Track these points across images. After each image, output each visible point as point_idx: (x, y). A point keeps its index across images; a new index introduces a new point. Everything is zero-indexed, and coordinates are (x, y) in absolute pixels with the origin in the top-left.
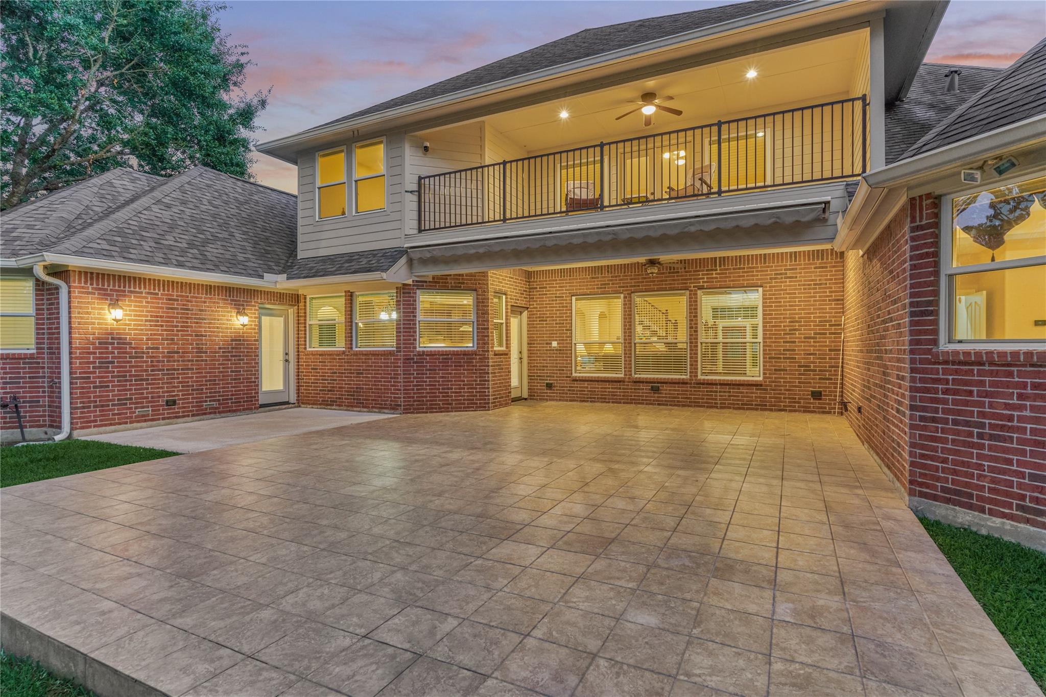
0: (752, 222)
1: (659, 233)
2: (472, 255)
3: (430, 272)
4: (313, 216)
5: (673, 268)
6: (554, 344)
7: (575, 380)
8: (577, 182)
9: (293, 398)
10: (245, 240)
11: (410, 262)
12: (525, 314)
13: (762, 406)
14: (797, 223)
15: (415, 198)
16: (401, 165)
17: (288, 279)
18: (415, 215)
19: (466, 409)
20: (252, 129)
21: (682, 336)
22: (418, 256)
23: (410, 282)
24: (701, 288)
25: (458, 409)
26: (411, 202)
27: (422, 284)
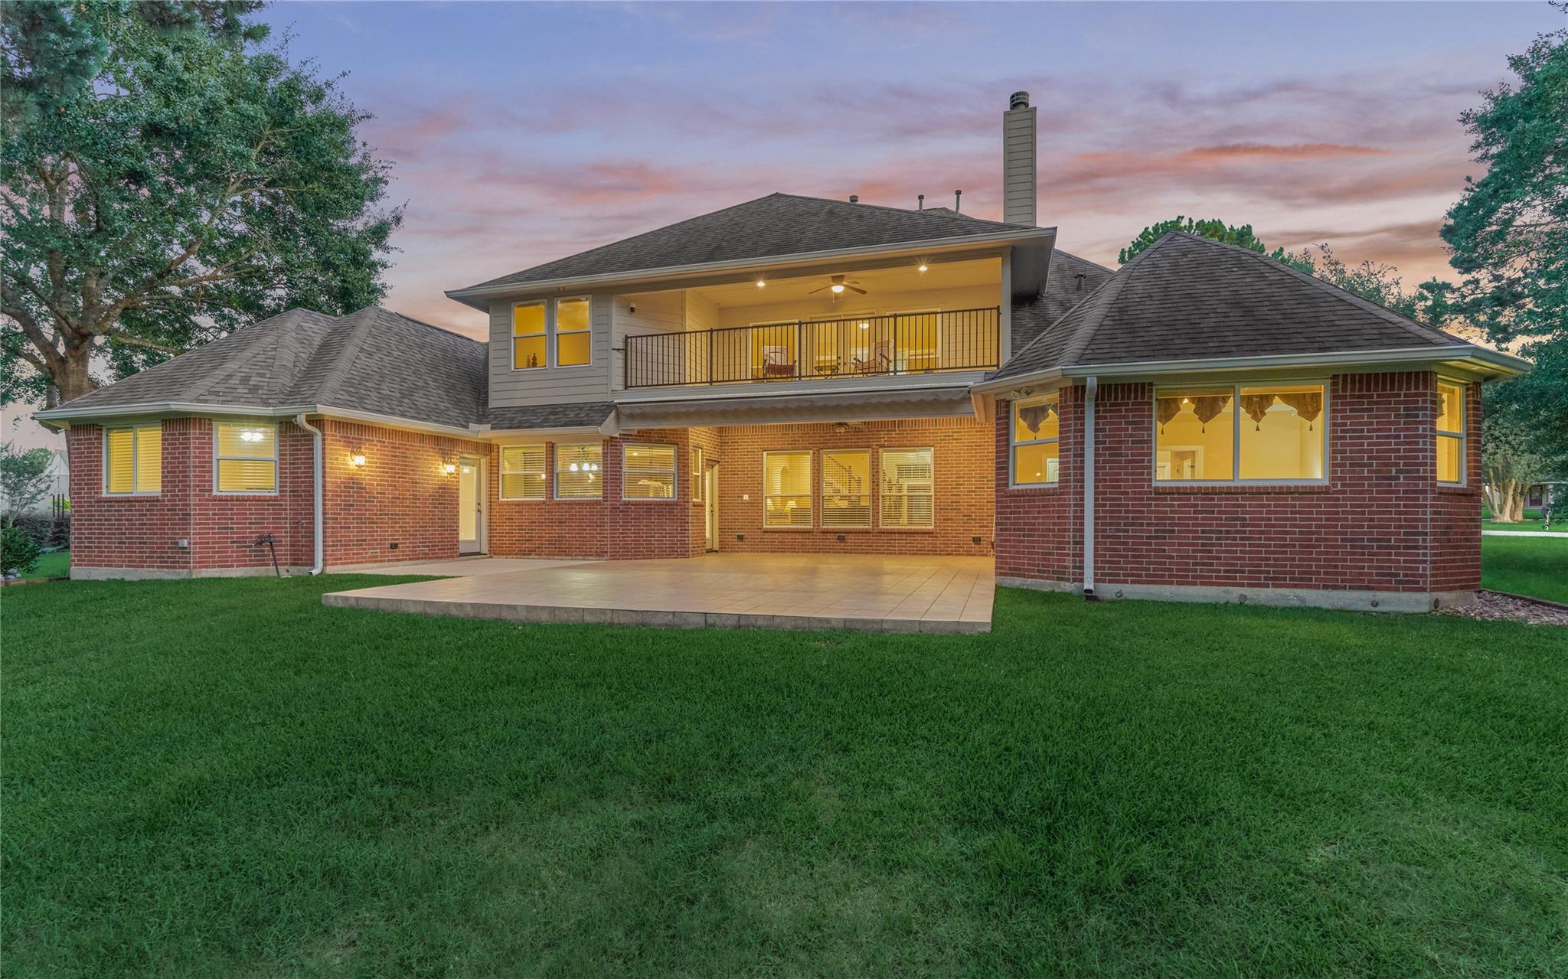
0: (919, 398)
1: (848, 402)
2: (684, 413)
3: (635, 427)
4: (508, 366)
5: (857, 430)
6: (746, 497)
7: (766, 532)
8: (773, 347)
9: (485, 549)
10: (438, 388)
11: (618, 417)
12: (717, 467)
13: (934, 552)
14: (950, 401)
15: (621, 355)
16: (609, 324)
17: (492, 428)
18: (621, 372)
19: (668, 556)
20: (387, 249)
21: (866, 490)
22: (628, 411)
23: (617, 435)
24: (882, 446)
25: (660, 557)
26: (617, 359)
27: (627, 438)
